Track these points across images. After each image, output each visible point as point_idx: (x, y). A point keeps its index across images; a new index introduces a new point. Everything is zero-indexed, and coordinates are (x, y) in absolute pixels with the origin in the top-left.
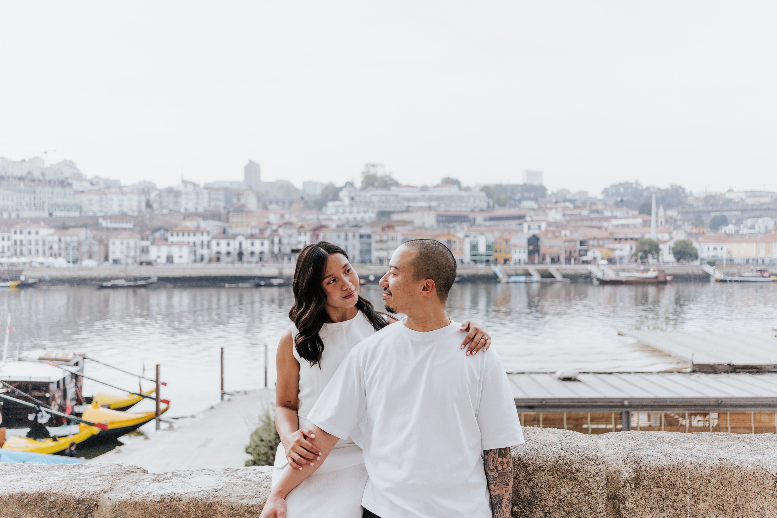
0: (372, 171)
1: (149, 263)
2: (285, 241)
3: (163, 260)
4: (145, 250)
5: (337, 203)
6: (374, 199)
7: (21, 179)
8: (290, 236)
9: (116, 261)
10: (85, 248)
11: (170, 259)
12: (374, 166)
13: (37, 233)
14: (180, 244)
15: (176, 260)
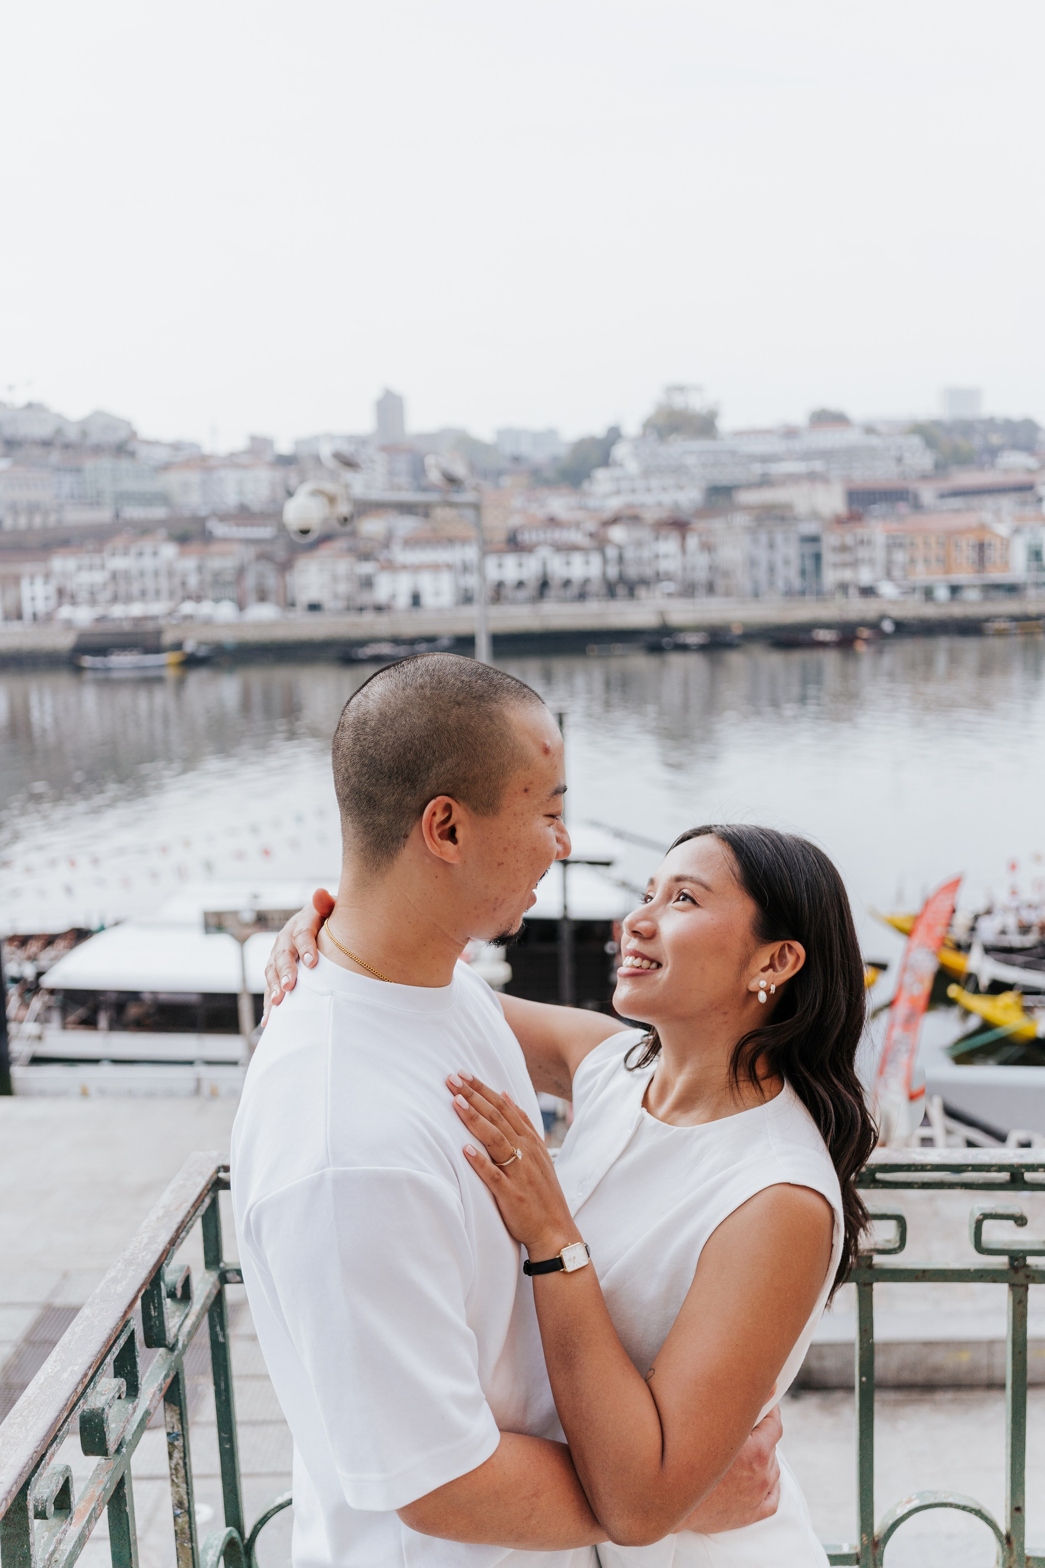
0: (679, 401)
1: (379, 609)
2: (629, 554)
3: (403, 601)
4: (367, 583)
5: (616, 472)
6: (691, 461)
7: (46, 444)
8: (639, 544)
9: (314, 607)
10: (250, 581)
11: (416, 600)
12: (681, 389)
13: (155, 554)
14: (435, 568)
15: (428, 600)
